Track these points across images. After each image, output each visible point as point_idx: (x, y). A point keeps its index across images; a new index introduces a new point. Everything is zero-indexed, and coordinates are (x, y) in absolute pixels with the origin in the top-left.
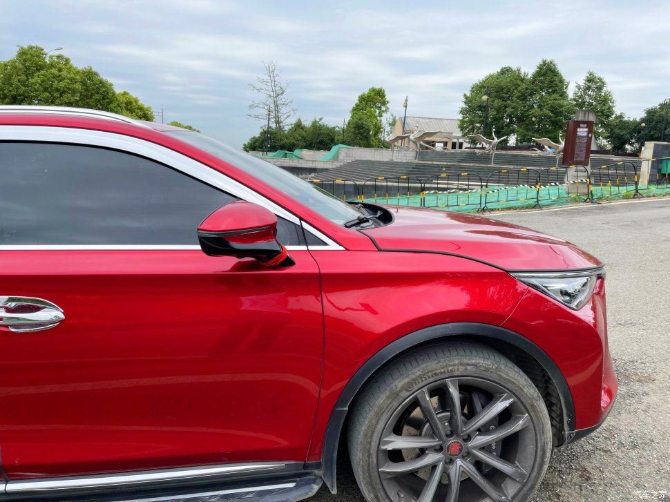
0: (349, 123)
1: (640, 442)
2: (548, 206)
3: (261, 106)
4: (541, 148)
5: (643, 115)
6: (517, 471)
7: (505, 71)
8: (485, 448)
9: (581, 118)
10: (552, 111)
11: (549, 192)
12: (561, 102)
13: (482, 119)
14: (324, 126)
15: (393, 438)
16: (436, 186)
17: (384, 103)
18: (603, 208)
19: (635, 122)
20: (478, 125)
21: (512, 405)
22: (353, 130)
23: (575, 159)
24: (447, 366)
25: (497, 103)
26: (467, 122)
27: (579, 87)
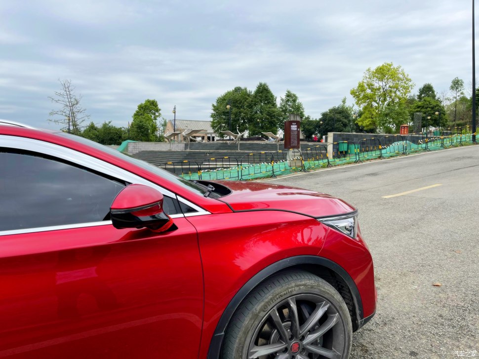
0: (132, 125)
1: (387, 320)
2: (280, 175)
3: (60, 113)
4: (267, 138)
5: (321, 117)
6: (335, 355)
7: (238, 90)
8: (314, 343)
9: (292, 119)
10: (269, 115)
11: (279, 166)
12: (273, 109)
13: (226, 121)
14: (112, 127)
15: (256, 349)
16: (208, 166)
17: (158, 110)
18: (312, 175)
19: (316, 121)
20: (224, 125)
21: (329, 308)
22: (136, 129)
23: (291, 145)
24: (288, 288)
25: (234, 110)
26: (216, 123)
27: (282, 100)
